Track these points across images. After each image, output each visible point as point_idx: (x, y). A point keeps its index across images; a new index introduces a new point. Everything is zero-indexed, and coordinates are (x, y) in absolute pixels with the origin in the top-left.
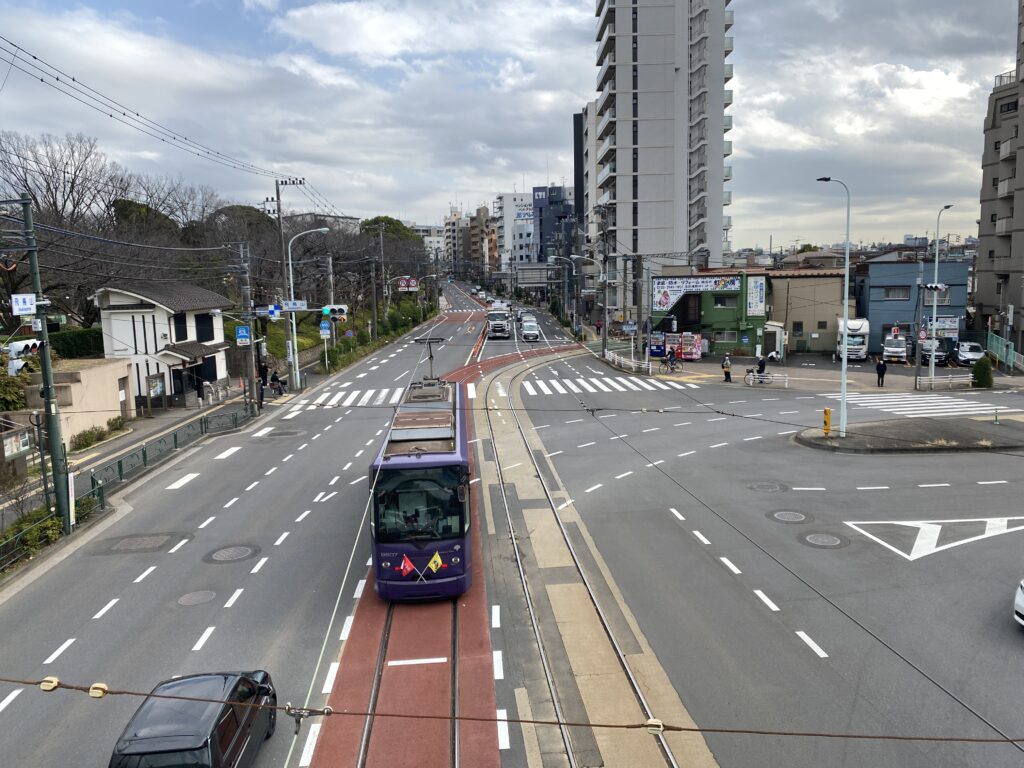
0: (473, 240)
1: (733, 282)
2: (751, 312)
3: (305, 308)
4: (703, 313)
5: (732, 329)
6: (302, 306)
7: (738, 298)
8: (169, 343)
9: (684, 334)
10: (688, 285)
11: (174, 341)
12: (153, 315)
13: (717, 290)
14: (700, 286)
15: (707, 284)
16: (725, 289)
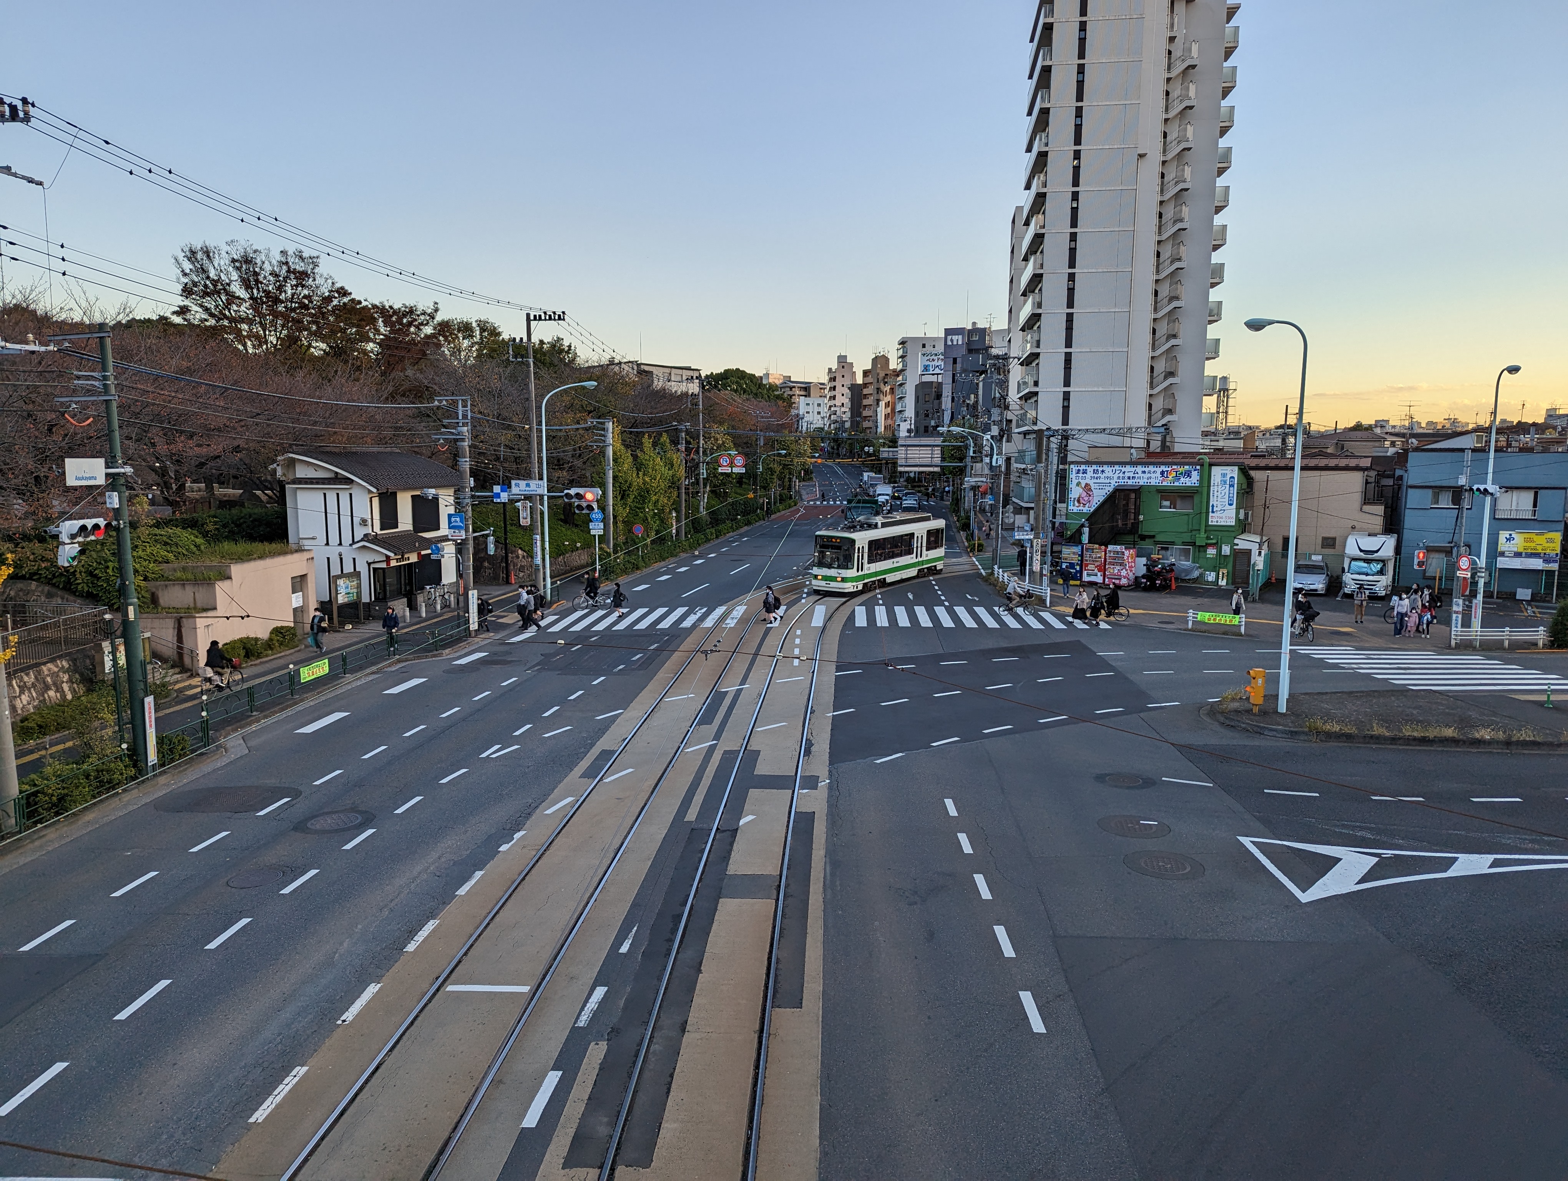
0: (866, 402)
1: (1188, 474)
2: (1214, 519)
4: (1141, 517)
5: (1184, 543)
7: (1196, 499)
8: (370, 532)
9: (1110, 547)
10: (1121, 475)
11: (377, 528)
12: (351, 495)
13: (1165, 484)
14: (1139, 478)
15: (1149, 475)
16: (1176, 484)
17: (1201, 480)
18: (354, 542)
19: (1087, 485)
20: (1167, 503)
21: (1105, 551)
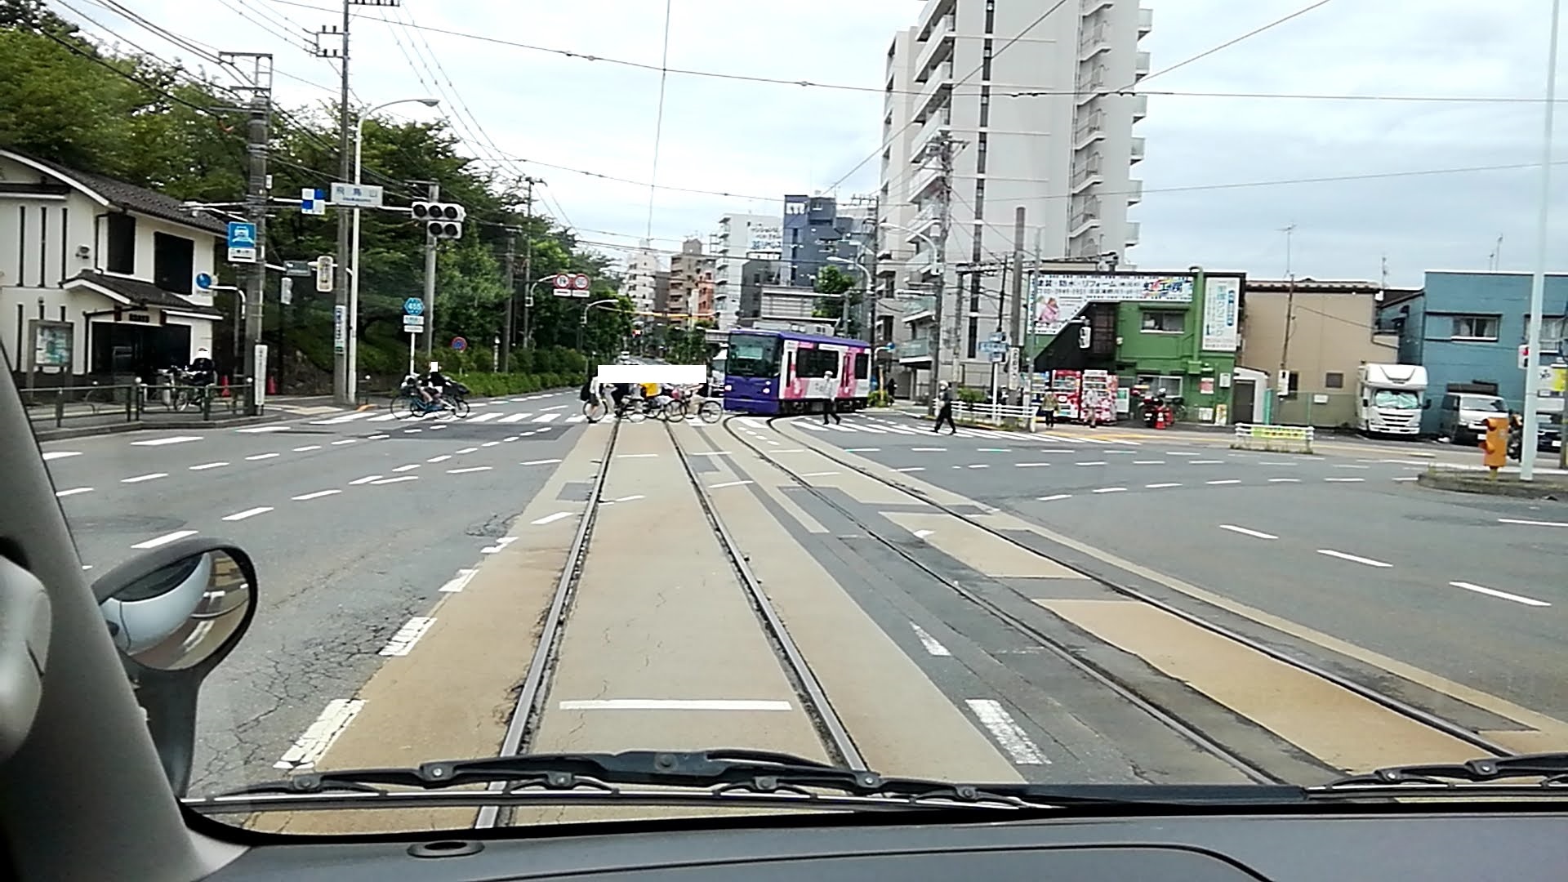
0: (673, 292)
1: (1178, 287)
2: (1210, 343)
3: (377, 202)
4: (1119, 340)
5: (1174, 373)
6: (373, 196)
7: (1187, 319)
8: (92, 267)
9: (1088, 372)
10: (1095, 288)
11: (103, 264)
12: (65, 211)
13: (1149, 299)
14: (1117, 291)
15: (1129, 288)
16: (1163, 299)
17: (1194, 295)
18: (65, 281)
19: (1051, 300)
20: (1151, 323)
21: (1081, 378)
